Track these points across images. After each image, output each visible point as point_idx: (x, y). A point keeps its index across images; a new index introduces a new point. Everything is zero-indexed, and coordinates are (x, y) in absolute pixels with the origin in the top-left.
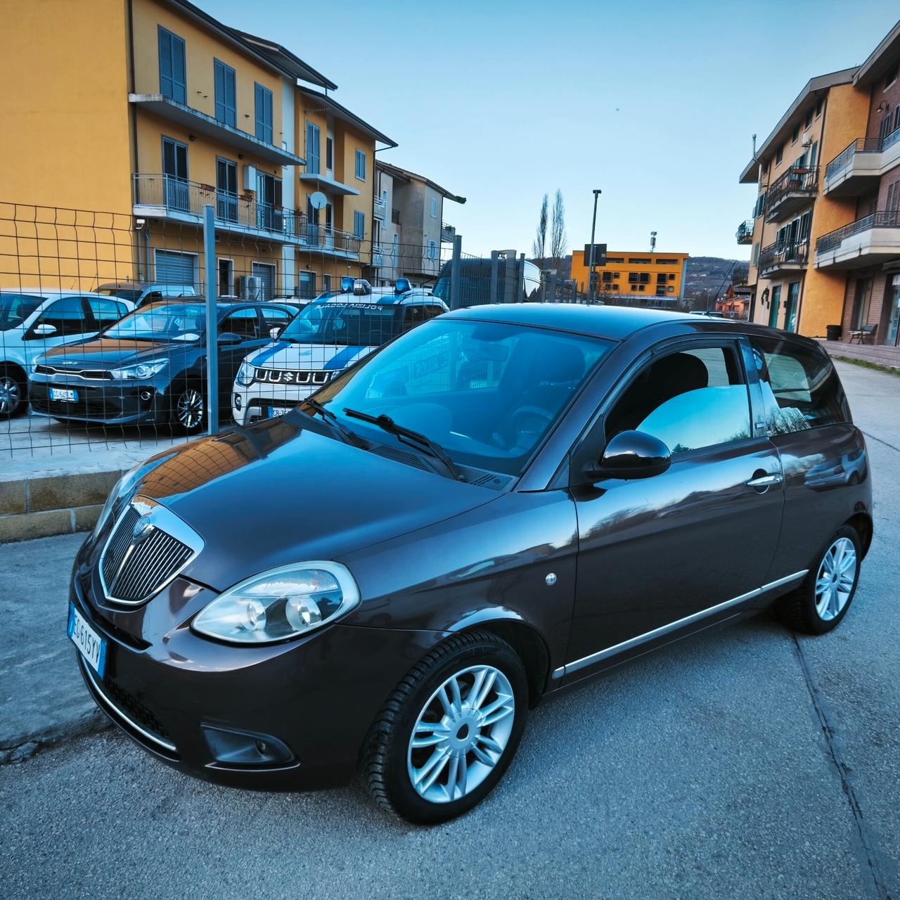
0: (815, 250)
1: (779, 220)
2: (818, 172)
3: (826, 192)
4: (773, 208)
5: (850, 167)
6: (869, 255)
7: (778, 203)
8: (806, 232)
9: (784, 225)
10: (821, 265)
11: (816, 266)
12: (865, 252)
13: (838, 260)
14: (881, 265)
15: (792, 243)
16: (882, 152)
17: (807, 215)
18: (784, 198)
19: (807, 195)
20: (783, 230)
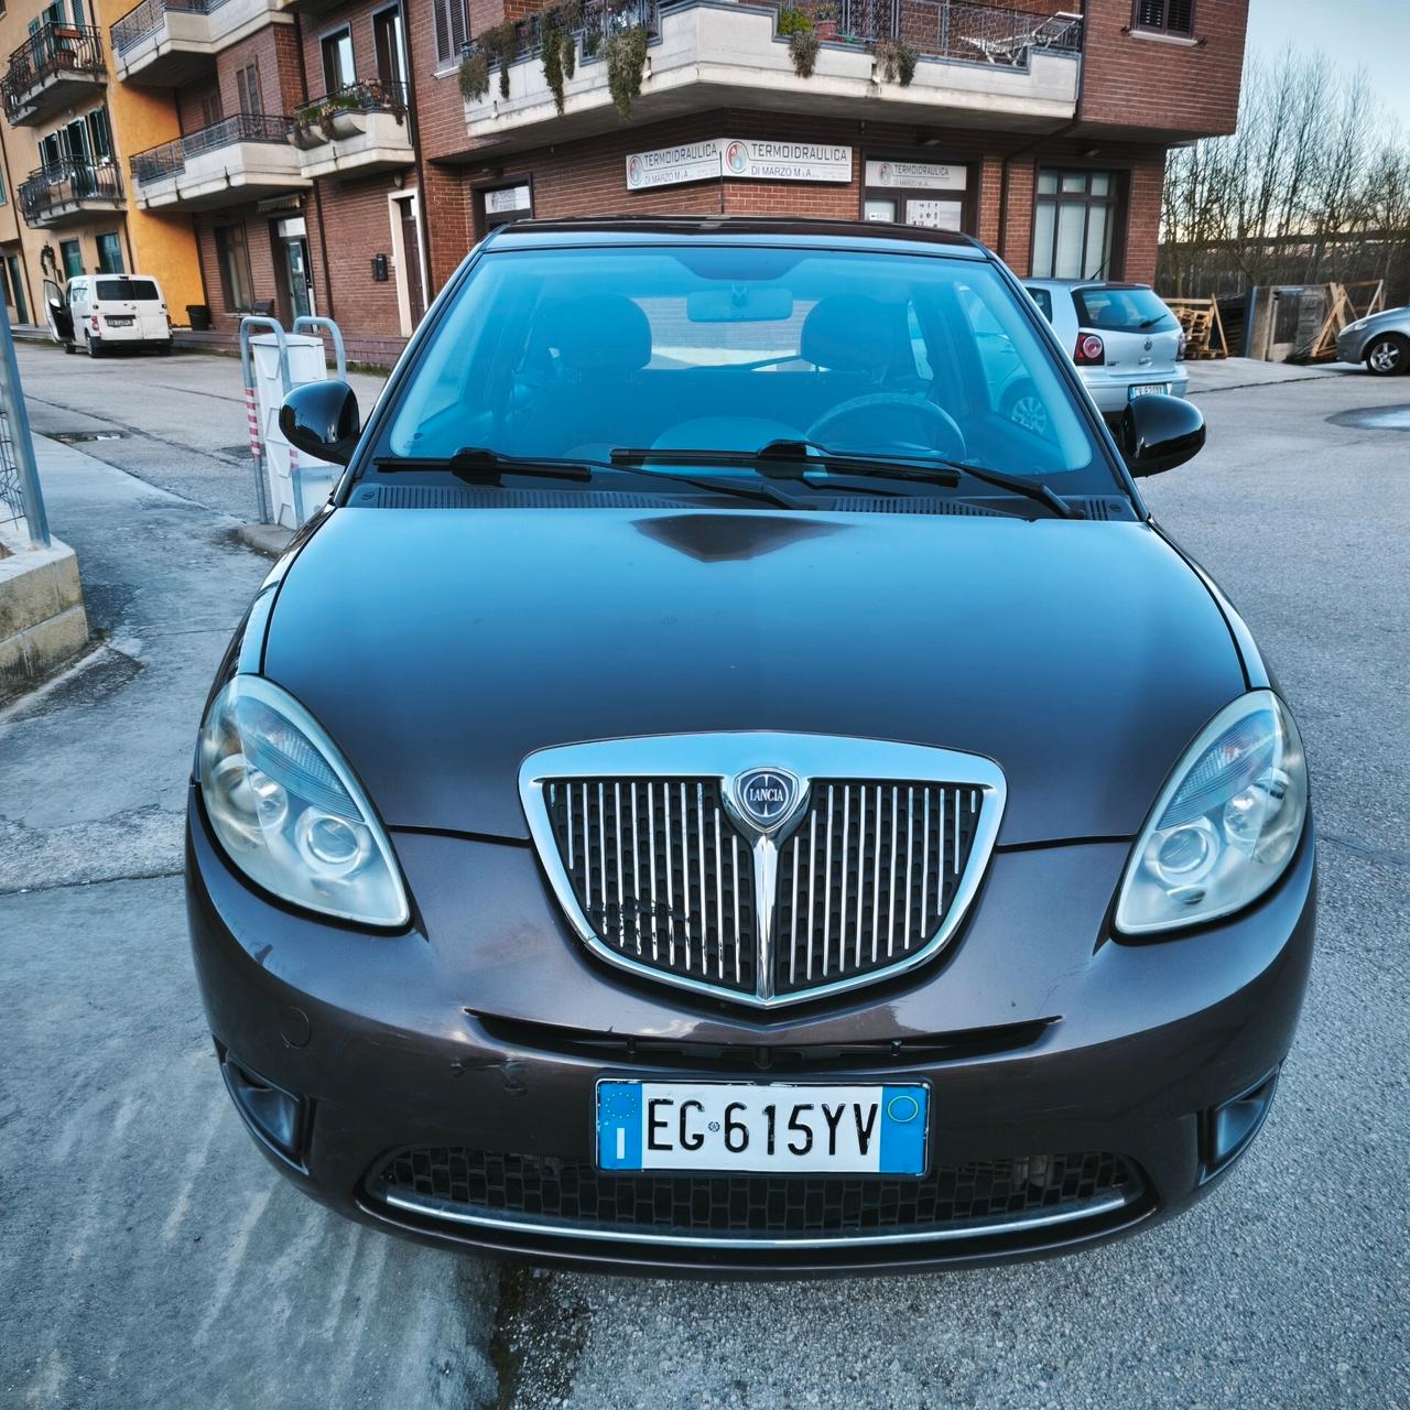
0: (132, 177)
1: (35, 122)
2: (97, 38)
3: (123, 76)
4: (26, 97)
5: (163, 35)
6: (247, 187)
7: (37, 90)
8: (104, 145)
9: (52, 130)
10: (153, 203)
11: (143, 206)
12: (237, 181)
13: (186, 195)
14: (254, 204)
15: (79, 162)
16: (207, 13)
17: (99, 114)
18: (50, 81)
19: (91, 78)
20: (49, 140)
